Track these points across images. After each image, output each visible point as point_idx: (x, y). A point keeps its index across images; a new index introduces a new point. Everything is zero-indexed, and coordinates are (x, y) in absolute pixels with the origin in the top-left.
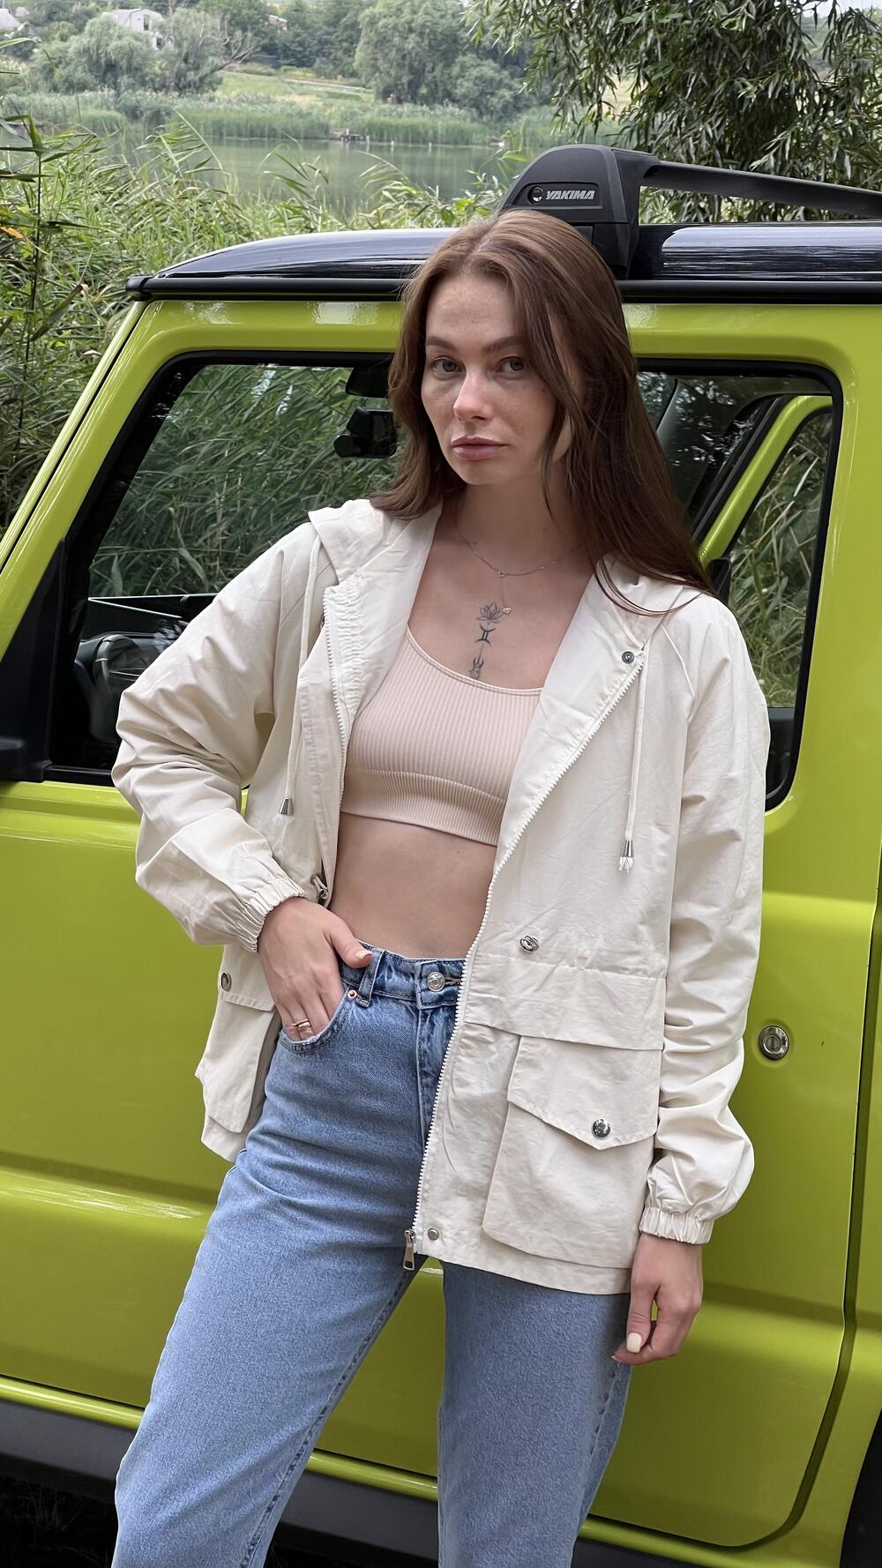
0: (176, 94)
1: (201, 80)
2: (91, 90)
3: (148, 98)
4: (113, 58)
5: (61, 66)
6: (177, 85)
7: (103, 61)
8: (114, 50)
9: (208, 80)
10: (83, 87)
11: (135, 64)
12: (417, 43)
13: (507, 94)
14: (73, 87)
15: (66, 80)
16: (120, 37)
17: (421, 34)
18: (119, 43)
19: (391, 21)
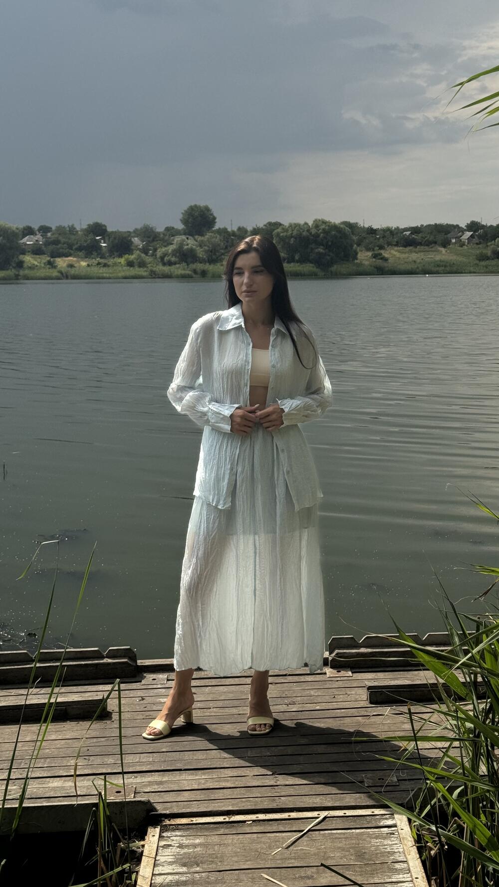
0: (208, 264)
1: (217, 258)
2: (178, 264)
3: (199, 266)
4: (185, 252)
5: (167, 256)
6: (208, 260)
7: (182, 254)
8: (185, 250)
10: (175, 263)
11: (193, 254)
12: (294, 241)
13: (328, 258)
14: (170, 263)
15: (169, 261)
16: (188, 245)
17: (296, 238)
19: (285, 234)
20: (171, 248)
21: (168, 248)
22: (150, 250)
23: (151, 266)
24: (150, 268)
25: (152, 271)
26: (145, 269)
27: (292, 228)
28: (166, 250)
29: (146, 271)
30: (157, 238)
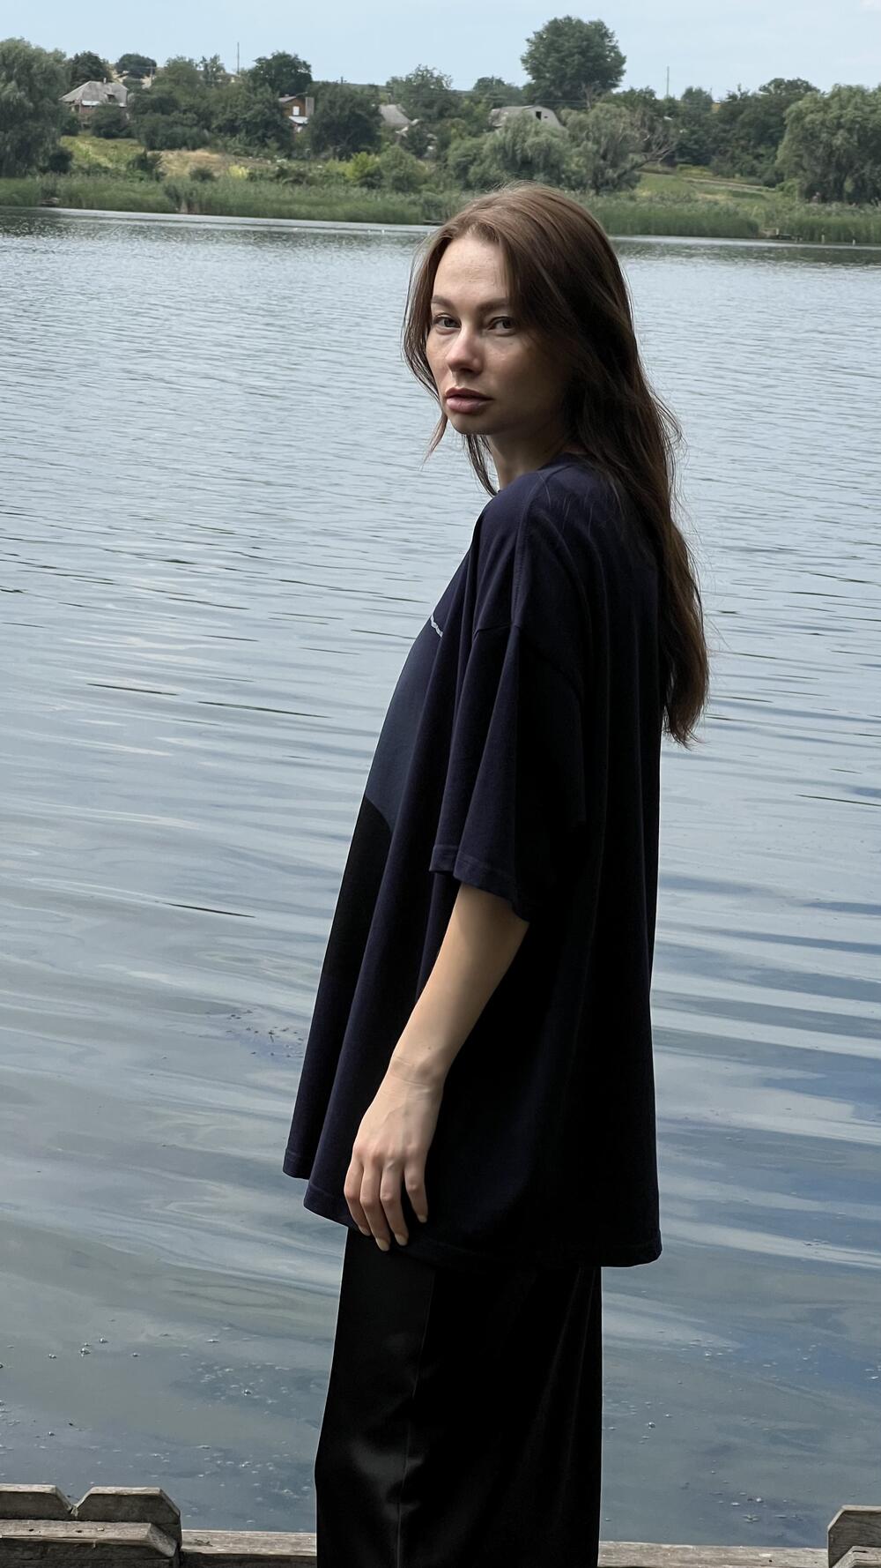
0: (592, 192)
1: (620, 177)
4: (530, 154)
5: (476, 163)
6: (595, 182)
7: (519, 157)
8: (531, 147)
9: (626, 177)
11: (552, 161)
12: (845, 139)
14: (488, 184)
15: (481, 178)
16: (537, 133)
17: (850, 130)
18: (537, 140)
19: (818, 117)
20: (489, 141)
21: (480, 140)
22: (429, 145)
23: (428, 190)
24: (427, 195)
25: (428, 203)
26: (413, 197)
27: (840, 100)
28: (474, 146)
29: (414, 203)
30: (452, 111)
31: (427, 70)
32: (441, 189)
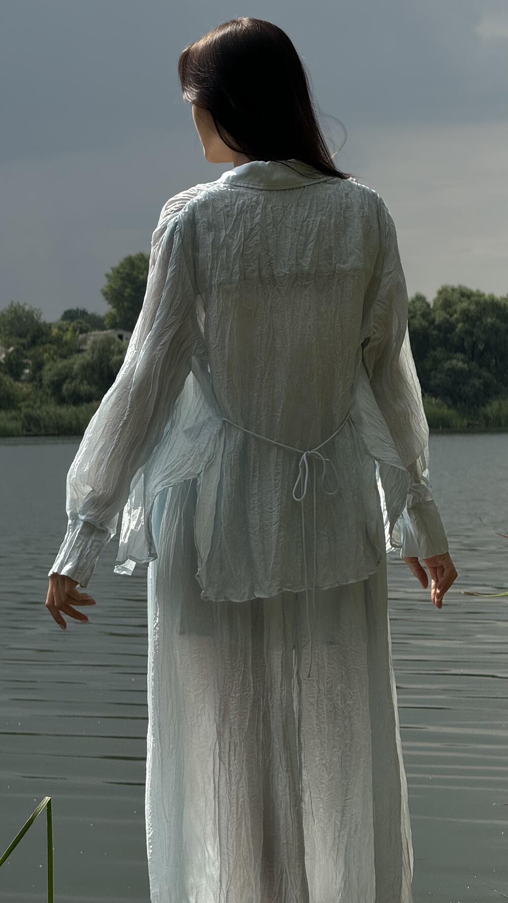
20: (77, 362)
21: (71, 361)
22: (25, 368)
23: (28, 406)
24: (25, 410)
25: (29, 418)
26: (14, 413)
28: (65, 367)
29: (15, 419)
30: (44, 338)
31: (19, 306)
32: (38, 404)
